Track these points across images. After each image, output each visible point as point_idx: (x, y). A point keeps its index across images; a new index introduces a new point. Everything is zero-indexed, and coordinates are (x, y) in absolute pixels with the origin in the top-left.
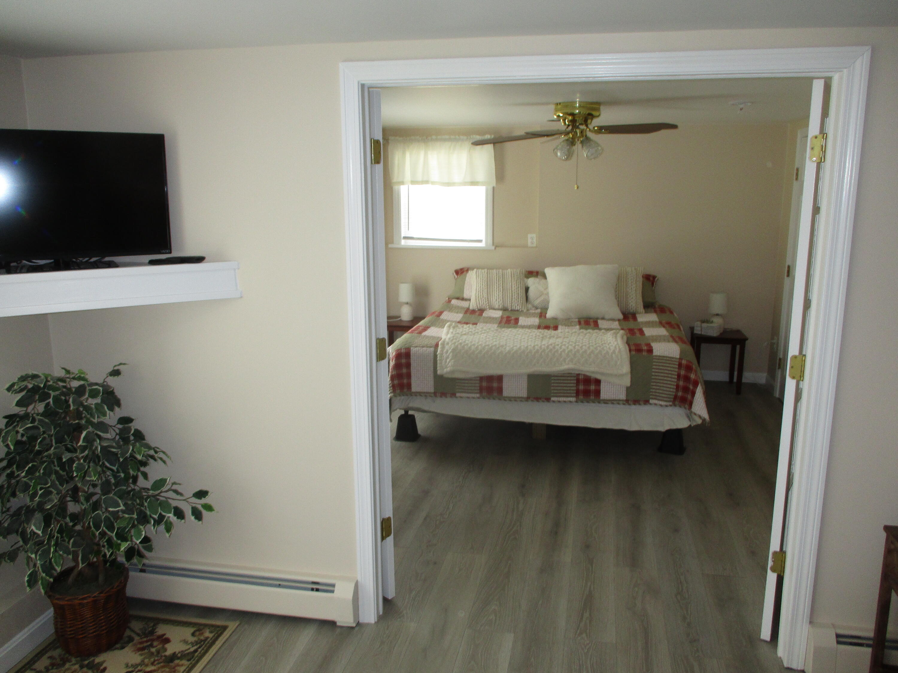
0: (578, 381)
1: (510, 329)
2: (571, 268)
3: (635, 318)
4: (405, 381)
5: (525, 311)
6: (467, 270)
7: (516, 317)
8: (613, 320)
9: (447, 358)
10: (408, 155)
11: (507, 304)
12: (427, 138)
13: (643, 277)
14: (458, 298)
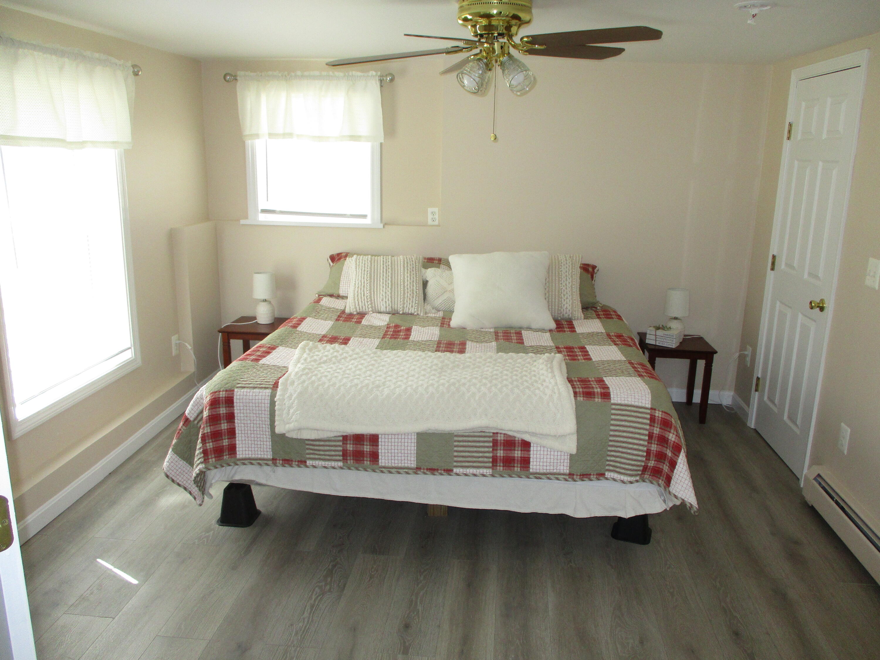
0: (495, 443)
1: (395, 351)
2: (485, 255)
3: (572, 328)
4: (226, 442)
5: (422, 314)
6: (346, 256)
7: (408, 326)
8: (543, 330)
9: (290, 408)
10: (263, 97)
11: (397, 305)
12: (288, 75)
13: (580, 267)
14: (331, 296)
